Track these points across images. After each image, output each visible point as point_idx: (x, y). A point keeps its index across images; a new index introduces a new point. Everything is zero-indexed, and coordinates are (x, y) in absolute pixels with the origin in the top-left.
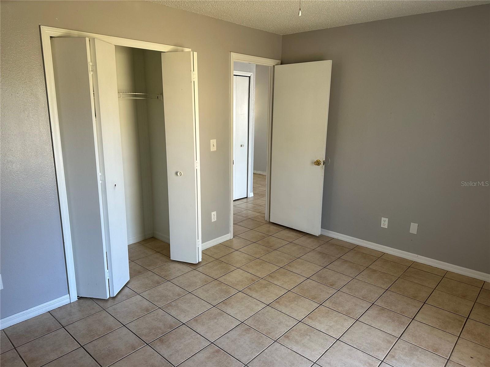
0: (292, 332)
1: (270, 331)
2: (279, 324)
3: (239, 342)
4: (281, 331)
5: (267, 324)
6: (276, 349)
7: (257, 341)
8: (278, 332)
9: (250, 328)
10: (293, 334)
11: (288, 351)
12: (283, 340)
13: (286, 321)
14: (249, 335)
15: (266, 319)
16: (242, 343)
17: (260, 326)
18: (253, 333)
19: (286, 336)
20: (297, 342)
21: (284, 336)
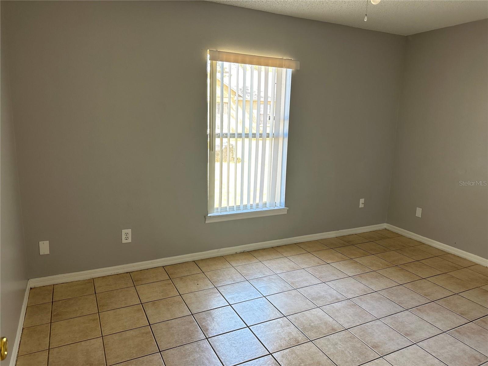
0: (326, 332)
1: (350, 339)
2: (337, 344)
3: (385, 337)
4: (338, 336)
5: (351, 347)
6: (348, 323)
7: (366, 333)
8: (341, 336)
9: (373, 348)
10: (326, 331)
11: (338, 319)
12: (338, 328)
13: (327, 345)
14: (374, 341)
15: (351, 352)
16: (382, 335)
17: (361, 347)
18: (369, 341)
19: (334, 331)
20: (326, 323)
21: (336, 331)
